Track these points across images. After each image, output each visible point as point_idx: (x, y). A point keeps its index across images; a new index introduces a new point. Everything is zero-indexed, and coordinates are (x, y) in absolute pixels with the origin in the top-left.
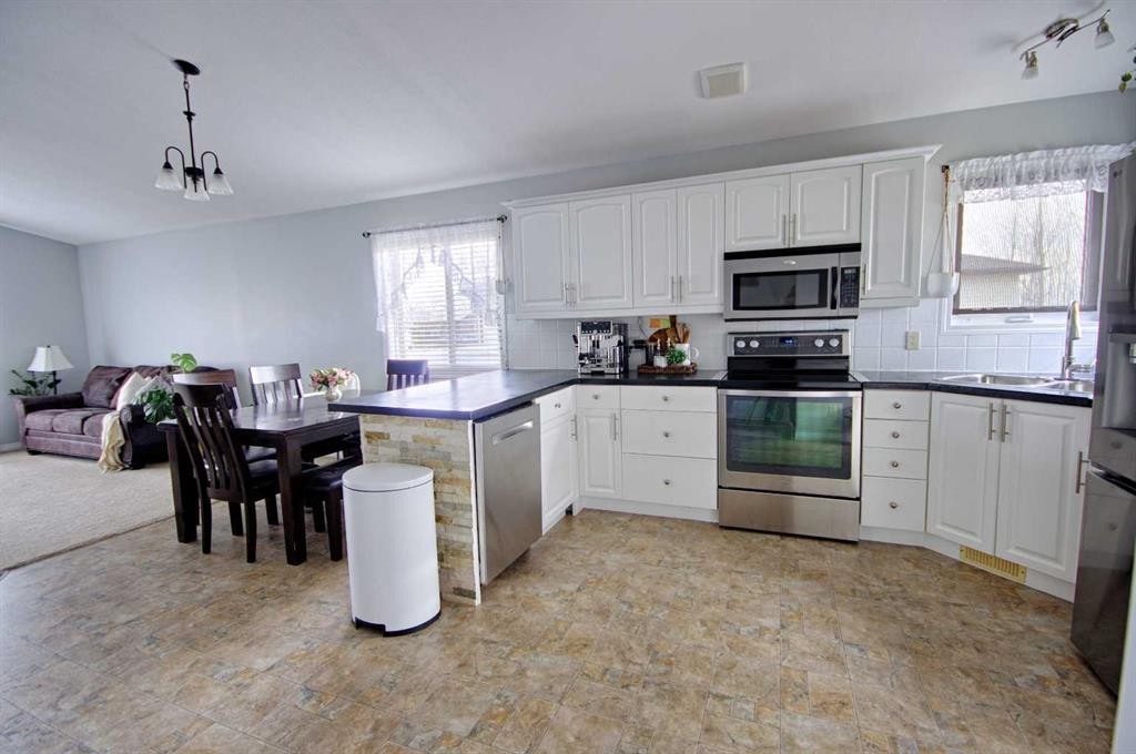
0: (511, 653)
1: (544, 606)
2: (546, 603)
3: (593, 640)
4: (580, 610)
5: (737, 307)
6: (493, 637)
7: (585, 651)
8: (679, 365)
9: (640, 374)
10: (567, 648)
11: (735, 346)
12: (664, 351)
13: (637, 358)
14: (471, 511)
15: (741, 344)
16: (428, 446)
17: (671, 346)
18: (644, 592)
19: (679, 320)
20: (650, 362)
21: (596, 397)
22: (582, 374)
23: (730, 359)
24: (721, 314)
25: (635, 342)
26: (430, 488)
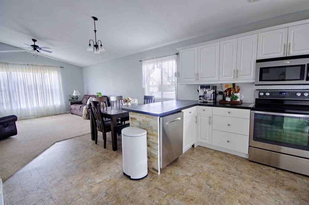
0: (166, 196)
1: (180, 180)
2: (180, 179)
3: (195, 198)
4: (192, 184)
5: (261, 80)
6: (161, 188)
7: (191, 202)
8: (236, 101)
9: (220, 103)
10: (185, 199)
11: (259, 95)
12: (230, 96)
13: (220, 98)
14: (158, 145)
15: (262, 94)
16: (147, 123)
17: (233, 94)
18: (217, 182)
19: (236, 85)
20: (224, 99)
21: (204, 110)
22: (200, 102)
23: (256, 99)
24: (254, 83)
25: (219, 92)
26: (145, 137)
